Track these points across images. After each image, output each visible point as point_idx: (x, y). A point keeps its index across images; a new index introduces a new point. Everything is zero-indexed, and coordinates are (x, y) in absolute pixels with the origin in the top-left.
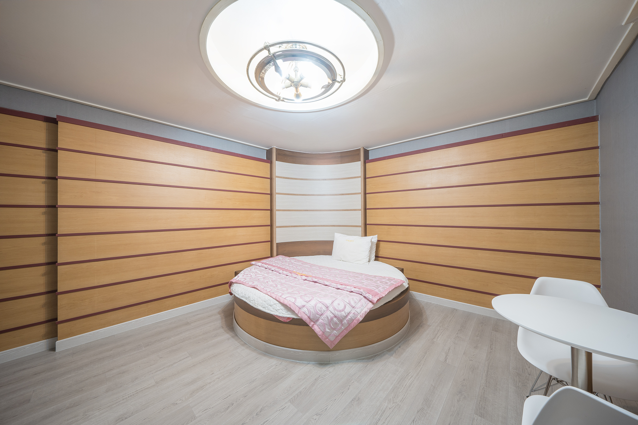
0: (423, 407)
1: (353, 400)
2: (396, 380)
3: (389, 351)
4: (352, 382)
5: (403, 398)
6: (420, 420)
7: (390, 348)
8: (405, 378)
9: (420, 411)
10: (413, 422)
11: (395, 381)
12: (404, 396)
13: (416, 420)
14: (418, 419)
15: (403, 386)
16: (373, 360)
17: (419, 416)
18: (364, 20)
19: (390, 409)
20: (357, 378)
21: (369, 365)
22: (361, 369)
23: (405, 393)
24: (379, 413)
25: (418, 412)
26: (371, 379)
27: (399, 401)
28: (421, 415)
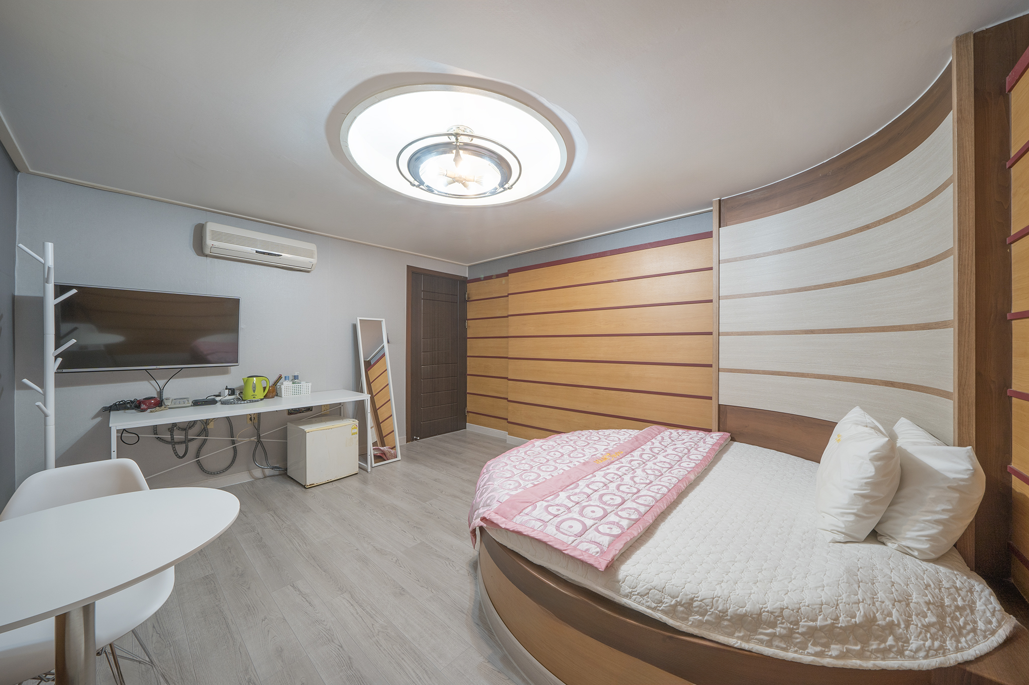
0: (353, 670)
1: (403, 588)
2: (419, 648)
3: (505, 660)
4: (433, 591)
5: (381, 646)
6: (337, 655)
7: (515, 665)
8: (419, 664)
9: (349, 662)
10: (340, 645)
11: (417, 646)
12: (384, 650)
13: (341, 650)
14: (340, 653)
15: (403, 654)
16: (477, 624)
17: (343, 656)
18: (355, 118)
19: (373, 625)
20: (440, 597)
21: (465, 616)
22: (457, 605)
23: (389, 652)
24: (372, 611)
25: (350, 658)
26: (432, 613)
27: (379, 639)
28: (343, 660)
